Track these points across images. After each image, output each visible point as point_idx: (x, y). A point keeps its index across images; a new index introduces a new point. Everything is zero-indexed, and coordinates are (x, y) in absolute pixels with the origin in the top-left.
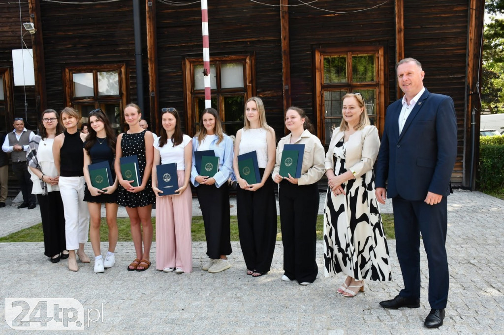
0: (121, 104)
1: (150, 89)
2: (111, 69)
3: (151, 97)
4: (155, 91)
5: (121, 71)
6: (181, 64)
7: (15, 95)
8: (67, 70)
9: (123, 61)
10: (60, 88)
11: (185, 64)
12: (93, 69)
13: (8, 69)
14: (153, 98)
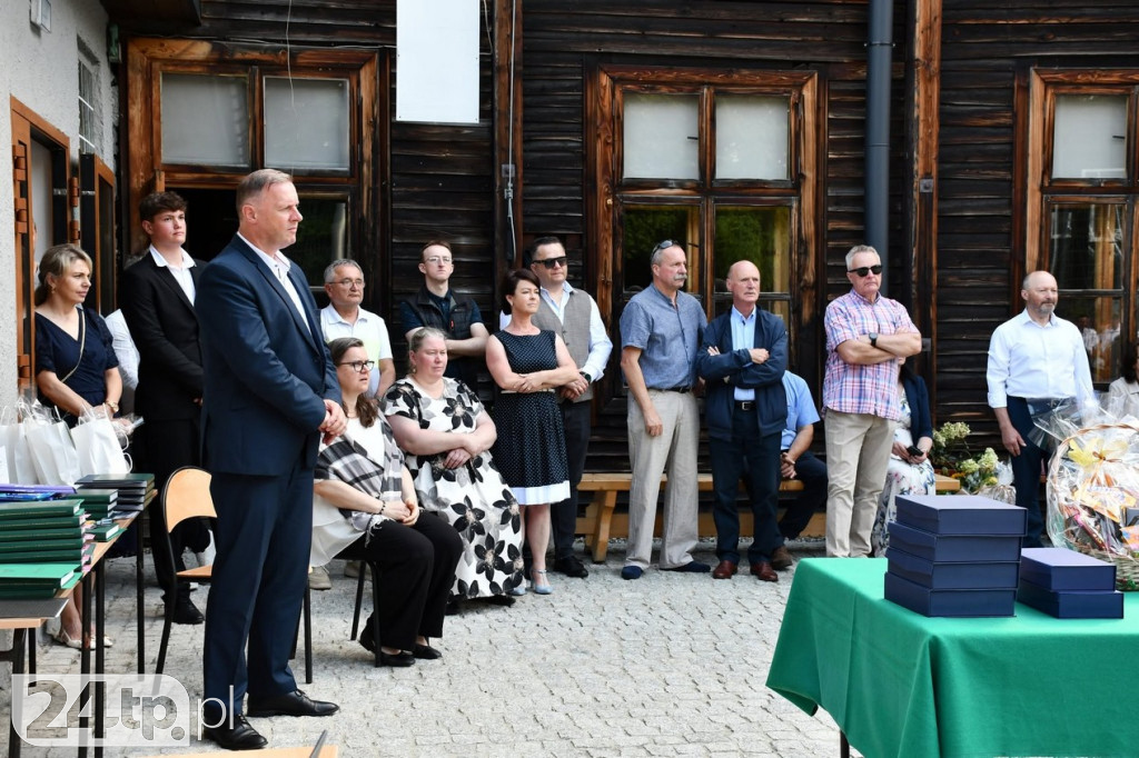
0: (794, 211)
1: (918, 167)
2: (768, 89)
3: (922, 194)
4: (934, 173)
5: (801, 97)
6: (1013, 88)
7: (391, 155)
8: (605, 80)
9: (807, 63)
10: (574, 141)
11: (1026, 89)
12: (703, 84)
13: (377, 56)
14: (926, 198)
